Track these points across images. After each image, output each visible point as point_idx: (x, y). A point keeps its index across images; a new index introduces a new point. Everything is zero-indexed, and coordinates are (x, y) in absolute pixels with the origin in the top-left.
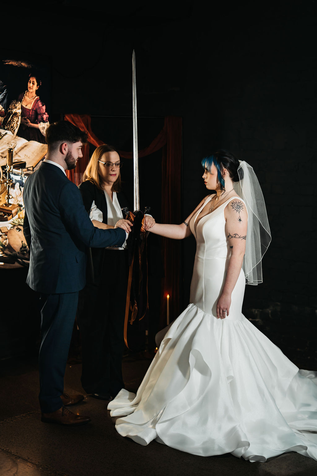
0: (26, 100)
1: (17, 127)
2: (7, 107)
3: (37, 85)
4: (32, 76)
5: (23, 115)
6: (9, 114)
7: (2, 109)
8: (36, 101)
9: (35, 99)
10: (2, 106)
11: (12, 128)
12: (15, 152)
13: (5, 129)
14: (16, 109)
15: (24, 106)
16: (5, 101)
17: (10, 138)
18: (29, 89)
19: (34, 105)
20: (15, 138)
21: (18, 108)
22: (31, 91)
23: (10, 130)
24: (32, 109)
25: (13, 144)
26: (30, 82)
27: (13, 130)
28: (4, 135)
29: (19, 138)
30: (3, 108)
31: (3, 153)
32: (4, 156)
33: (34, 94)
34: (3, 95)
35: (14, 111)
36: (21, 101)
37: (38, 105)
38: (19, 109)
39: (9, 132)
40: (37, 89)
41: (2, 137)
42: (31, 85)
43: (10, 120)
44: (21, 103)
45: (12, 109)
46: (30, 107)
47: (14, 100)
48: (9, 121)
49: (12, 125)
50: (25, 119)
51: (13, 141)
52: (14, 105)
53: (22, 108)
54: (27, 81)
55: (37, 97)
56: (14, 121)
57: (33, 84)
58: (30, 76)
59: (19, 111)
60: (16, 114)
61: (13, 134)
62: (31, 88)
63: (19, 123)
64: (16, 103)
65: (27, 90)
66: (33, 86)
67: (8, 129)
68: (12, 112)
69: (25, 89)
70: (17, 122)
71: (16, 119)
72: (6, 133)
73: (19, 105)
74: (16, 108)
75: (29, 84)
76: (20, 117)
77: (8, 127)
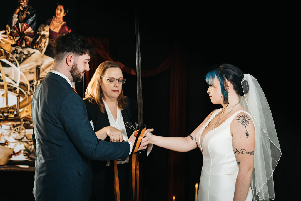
0: (53, 25)
1: (44, 47)
2: (36, 29)
3: (65, 12)
4: (60, 4)
5: (50, 37)
6: (38, 36)
7: (31, 31)
8: (63, 26)
9: (62, 24)
10: (31, 28)
11: (40, 48)
12: (42, 69)
13: (33, 48)
14: (44, 32)
15: (52, 29)
16: (35, 24)
17: (38, 56)
18: (57, 15)
19: (61, 29)
20: (43, 56)
21: (46, 30)
22: (59, 17)
23: (38, 50)
24: (60, 32)
25: (41, 62)
26: (58, 9)
27: (41, 49)
28: (32, 54)
29: (46, 57)
30: (33, 30)
31: (30, 69)
32: (32, 71)
33: (61, 20)
34: (33, 19)
35: (42, 33)
36: (49, 25)
37: (65, 29)
38: (47, 32)
39: (37, 52)
40: (64, 15)
41: (31, 55)
42: (59, 11)
43: (39, 41)
44: (49, 26)
45: (40, 31)
46: (57, 30)
47: (42, 23)
48: (37, 42)
49: (40, 45)
50: (52, 41)
51: (41, 59)
52: (43, 28)
53: (50, 31)
54: (55, 8)
55: (64, 23)
56: (42, 42)
57: (61, 11)
58: (58, 3)
59: (47, 34)
60: (44, 36)
61: (41, 53)
62: (59, 14)
63: (47, 44)
64: (45, 26)
65: (55, 15)
66: (61, 13)
67: (36, 49)
68: (40, 34)
69: (53, 15)
70: (45, 43)
71: (44, 40)
72: (34, 52)
73: (47, 28)
74: (44, 30)
75: (57, 11)
76: (48, 39)
77: (36, 47)
